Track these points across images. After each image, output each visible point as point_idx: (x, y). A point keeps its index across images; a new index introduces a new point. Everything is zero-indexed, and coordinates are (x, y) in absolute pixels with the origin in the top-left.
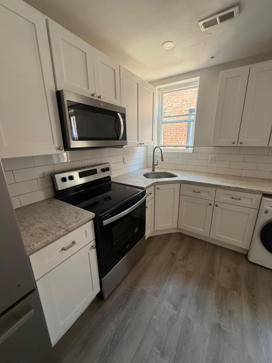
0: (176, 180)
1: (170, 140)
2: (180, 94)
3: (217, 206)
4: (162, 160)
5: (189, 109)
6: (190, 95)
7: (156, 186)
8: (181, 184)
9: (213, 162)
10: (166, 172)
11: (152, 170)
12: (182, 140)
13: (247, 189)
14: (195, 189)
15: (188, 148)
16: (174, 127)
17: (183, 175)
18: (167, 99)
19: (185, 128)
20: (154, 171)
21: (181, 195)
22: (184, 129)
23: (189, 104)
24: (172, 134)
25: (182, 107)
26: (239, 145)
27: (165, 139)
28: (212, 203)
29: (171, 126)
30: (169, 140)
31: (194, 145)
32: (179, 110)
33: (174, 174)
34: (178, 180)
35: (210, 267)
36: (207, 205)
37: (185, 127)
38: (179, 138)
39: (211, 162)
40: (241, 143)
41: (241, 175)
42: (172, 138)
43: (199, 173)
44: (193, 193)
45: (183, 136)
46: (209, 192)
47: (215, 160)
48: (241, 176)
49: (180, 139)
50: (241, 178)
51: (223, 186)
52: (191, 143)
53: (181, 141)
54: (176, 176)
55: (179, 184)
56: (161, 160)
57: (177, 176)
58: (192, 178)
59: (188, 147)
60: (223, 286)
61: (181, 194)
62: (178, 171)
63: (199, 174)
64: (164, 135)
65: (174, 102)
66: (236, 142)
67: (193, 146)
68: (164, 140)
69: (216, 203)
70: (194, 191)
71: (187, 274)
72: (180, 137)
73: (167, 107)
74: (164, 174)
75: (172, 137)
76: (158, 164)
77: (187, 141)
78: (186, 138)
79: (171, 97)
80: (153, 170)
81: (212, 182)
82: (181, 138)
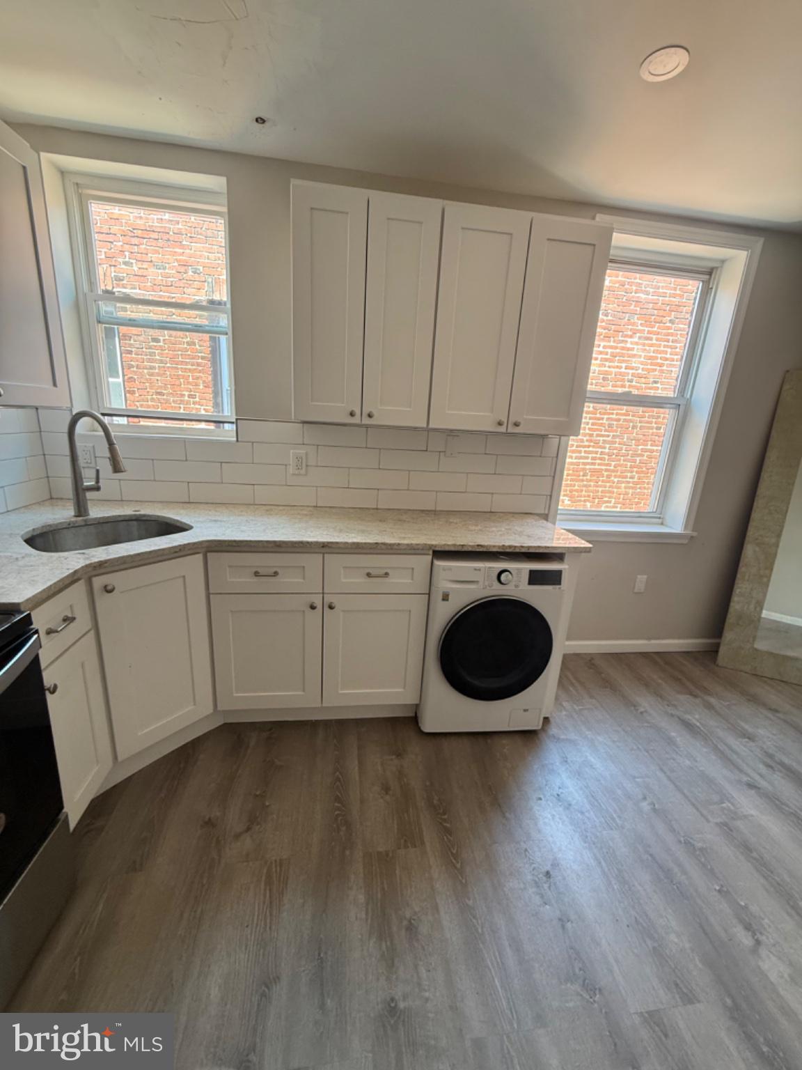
0: (186, 542)
1: (154, 396)
2: (168, 240)
3: (331, 607)
4: (117, 468)
5: (208, 299)
6: (206, 254)
7: (94, 579)
8: (208, 554)
9: (303, 472)
10: (144, 516)
11: (73, 513)
12: (197, 399)
13: (399, 544)
14: (258, 567)
15: (221, 425)
16: (162, 354)
17: (211, 521)
18: (121, 243)
19: (203, 361)
20: (88, 515)
21: (211, 596)
22: (198, 365)
23: (206, 284)
24: (159, 378)
25: (184, 288)
26: (366, 421)
27: (132, 393)
28: (318, 601)
29: (150, 348)
30: (149, 397)
31: (236, 415)
32: (173, 295)
33: (178, 521)
34: (194, 544)
35: (336, 804)
36: (304, 611)
37: (203, 358)
38: (187, 393)
39: (297, 472)
40: (370, 416)
41: (377, 505)
42: (159, 391)
43: (264, 507)
44: (256, 579)
45: (201, 387)
46: (304, 567)
47: (307, 466)
48: (377, 509)
49: (190, 396)
50: (377, 514)
51: (341, 543)
52: (228, 411)
53: (194, 403)
54: (187, 527)
55: (200, 557)
56: (110, 468)
57: (189, 525)
58: (244, 528)
59: (223, 422)
60: (380, 850)
61: (211, 591)
62: (192, 506)
63: (267, 510)
64: (126, 377)
65: (151, 261)
66: (358, 412)
67: (234, 420)
68: (128, 395)
69: (328, 599)
70: (257, 574)
71: (269, 882)
72: (191, 391)
73: (125, 275)
74: (135, 523)
75: (161, 387)
76: (101, 484)
77: (217, 405)
78: (211, 396)
79: (135, 241)
80: (81, 509)
81: (310, 537)
82: (192, 393)
